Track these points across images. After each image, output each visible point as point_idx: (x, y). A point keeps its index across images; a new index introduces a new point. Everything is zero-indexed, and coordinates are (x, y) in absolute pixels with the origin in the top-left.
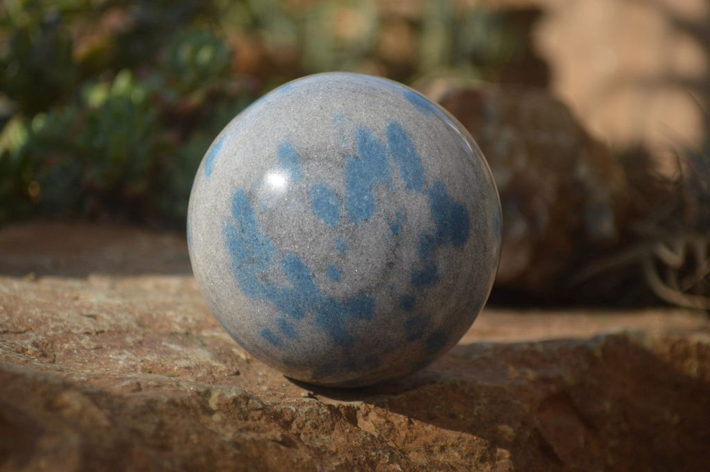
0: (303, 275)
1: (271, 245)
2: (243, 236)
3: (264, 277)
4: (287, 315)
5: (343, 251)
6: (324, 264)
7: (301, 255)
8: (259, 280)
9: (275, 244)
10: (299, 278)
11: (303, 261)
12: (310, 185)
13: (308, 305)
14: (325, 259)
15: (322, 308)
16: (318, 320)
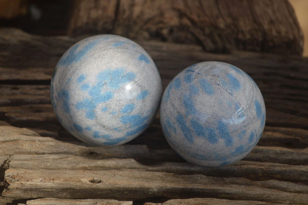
0: (105, 99)
1: (117, 88)
2: (120, 77)
3: (105, 84)
4: (91, 89)
5: (112, 113)
6: (109, 107)
7: (113, 99)
8: (104, 81)
9: (117, 90)
10: (104, 97)
11: (110, 100)
12: (135, 104)
13: (94, 98)
14: (110, 107)
15: (93, 103)
16: (88, 100)
